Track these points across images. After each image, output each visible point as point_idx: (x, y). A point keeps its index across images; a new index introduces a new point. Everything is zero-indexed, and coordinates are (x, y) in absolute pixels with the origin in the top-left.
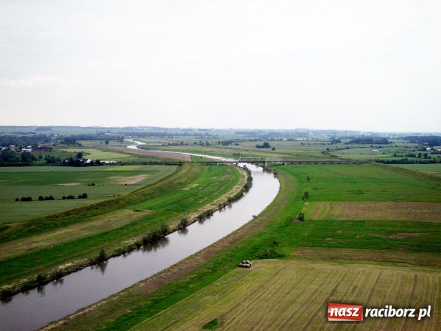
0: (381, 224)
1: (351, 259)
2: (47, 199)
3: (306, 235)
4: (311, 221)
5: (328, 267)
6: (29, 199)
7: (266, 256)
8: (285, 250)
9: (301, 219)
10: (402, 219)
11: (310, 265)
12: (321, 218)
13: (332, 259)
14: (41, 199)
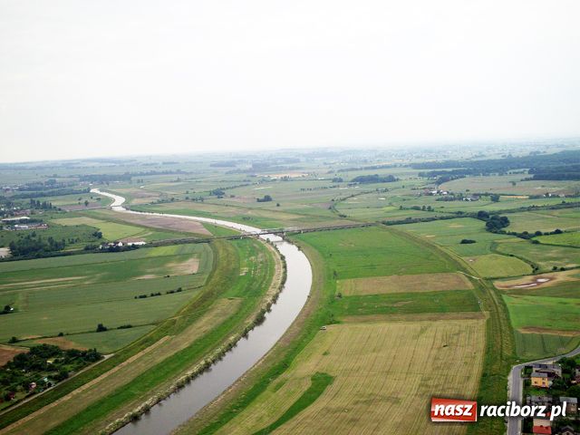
0: (389, 296)
1: (374, 321)
2: (156, 295)
3: (346, 308)
4: (347, 297)
5: (364, 326)
6: (145, 297)
7: (331, 323)
8: (339, 319)
9: (340, 296)
10: (402, 291)
11: (355, 326)
12: (352, 294)
13: (365, 322)
14: (152, 295)
